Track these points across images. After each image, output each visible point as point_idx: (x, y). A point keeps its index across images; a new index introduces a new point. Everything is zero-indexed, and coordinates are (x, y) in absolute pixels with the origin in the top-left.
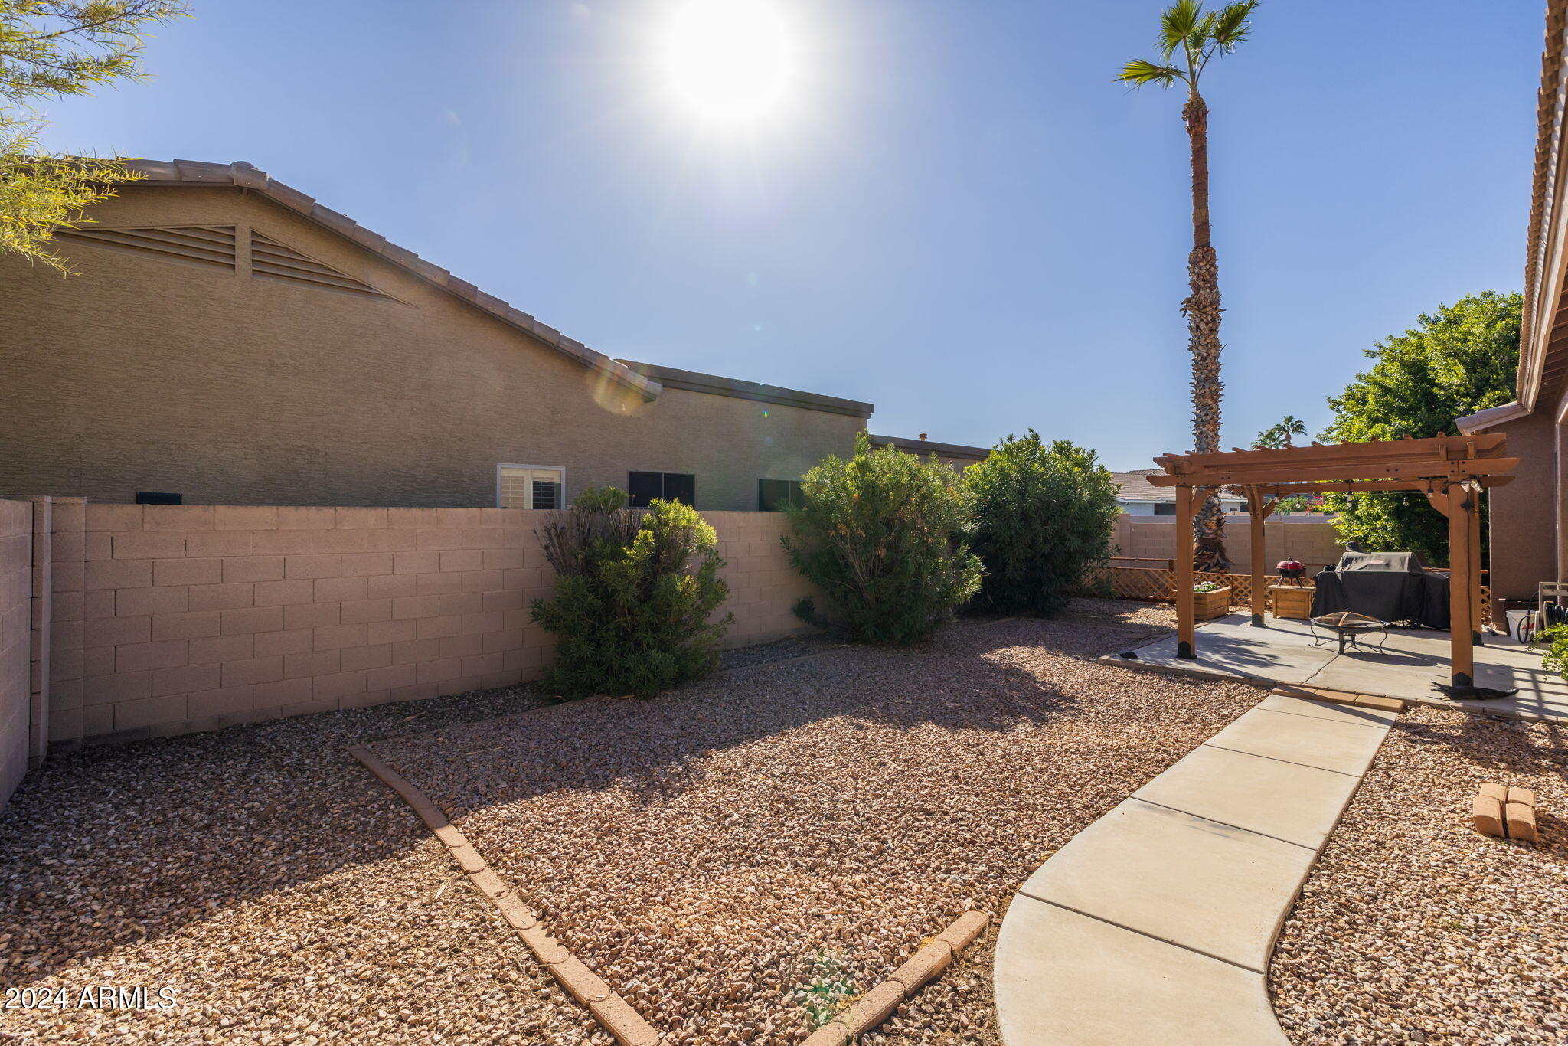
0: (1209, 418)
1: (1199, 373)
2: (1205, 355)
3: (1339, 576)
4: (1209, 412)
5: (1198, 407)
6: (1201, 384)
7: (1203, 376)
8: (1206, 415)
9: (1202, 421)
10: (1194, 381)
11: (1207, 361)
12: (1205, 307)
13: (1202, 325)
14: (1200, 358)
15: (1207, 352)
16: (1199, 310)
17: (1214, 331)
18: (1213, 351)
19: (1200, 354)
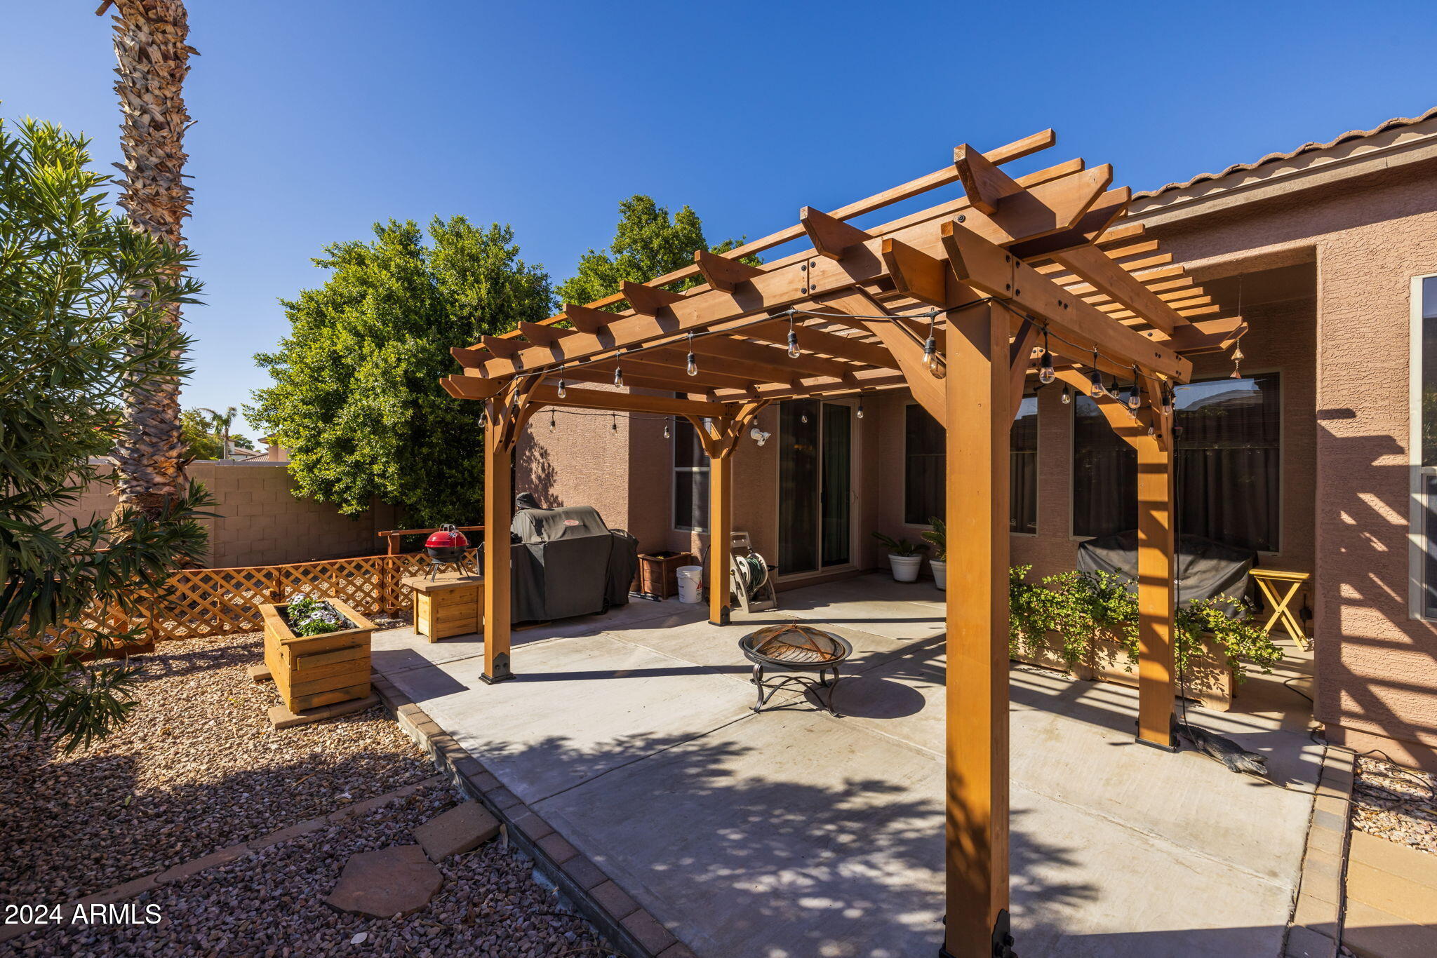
2: (160, 118)
3: (538, 553)
6: (149, 173)
7: (154, 160)
11: (165, 133)
12: (162, 23)
13: (155, 56)
14: (146, 119)
15: (164, 115)
16: (147, 21)
17: (175, 78)
18: (176, 118)
19: (144, 111)
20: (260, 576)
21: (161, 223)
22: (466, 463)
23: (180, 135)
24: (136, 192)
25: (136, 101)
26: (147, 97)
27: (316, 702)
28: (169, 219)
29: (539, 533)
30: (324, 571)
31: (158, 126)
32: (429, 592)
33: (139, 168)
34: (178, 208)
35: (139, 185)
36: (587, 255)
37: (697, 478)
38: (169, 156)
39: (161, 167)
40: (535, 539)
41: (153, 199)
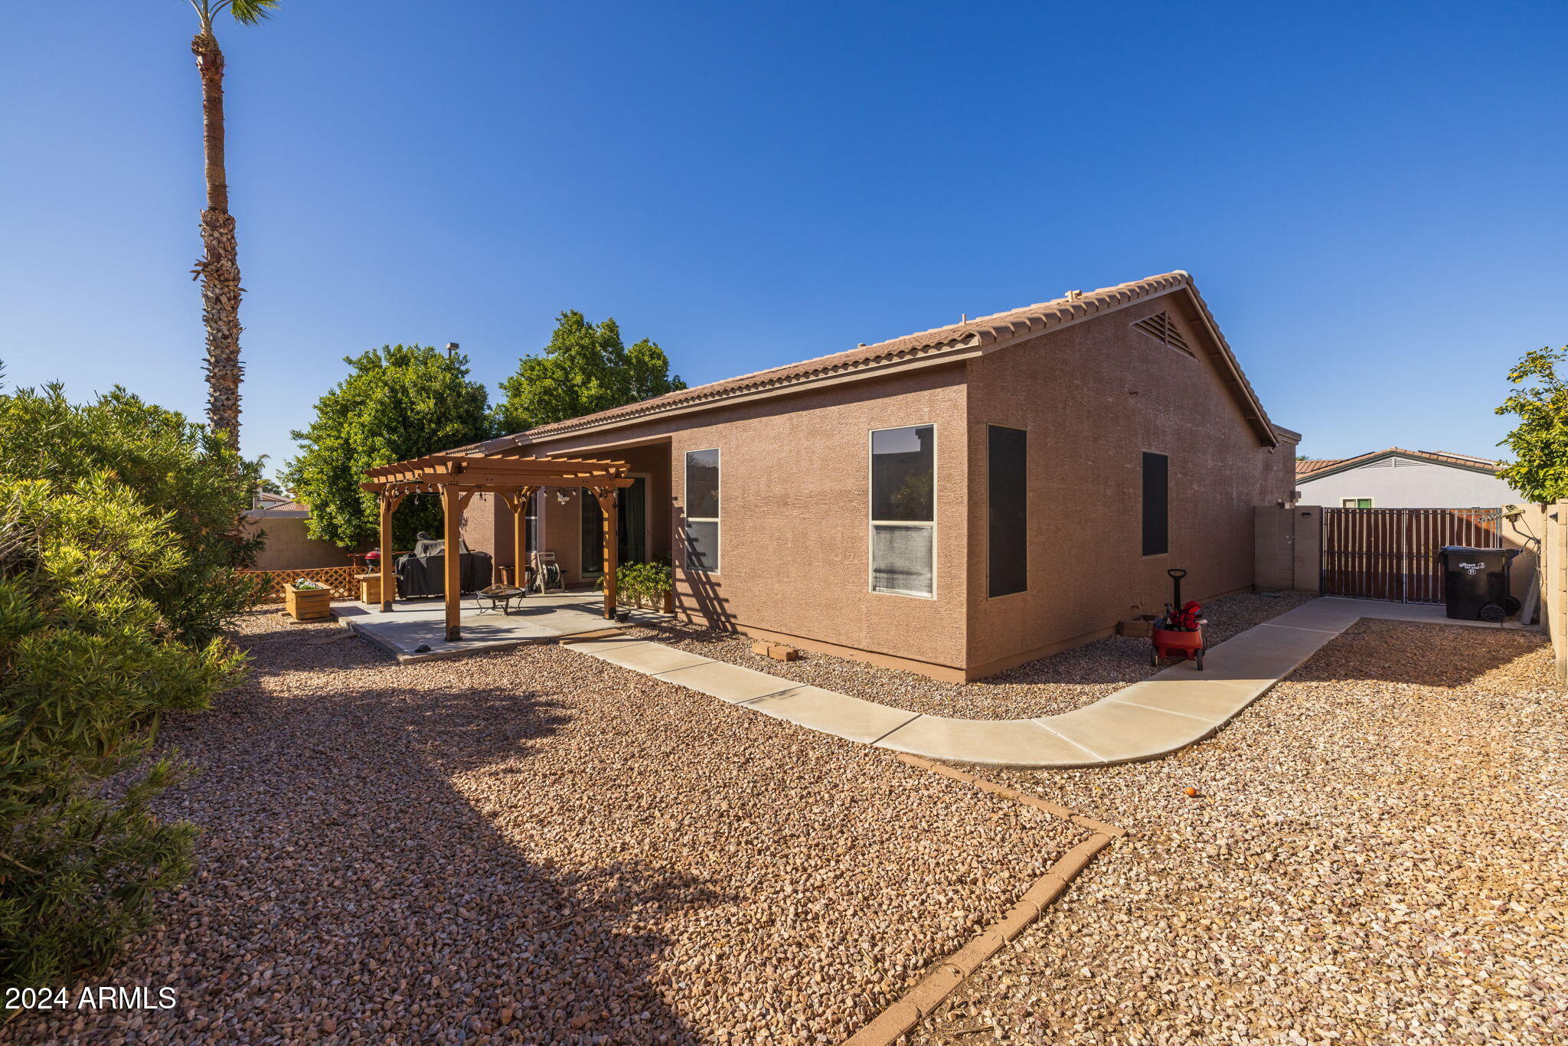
0: (230, 403)
1: (218, 352)
2: (227, 333)
3: (423, 562)
4: (231, 397)
5: (215, 388)
6: (221, 364)
7: (224, 356)
8: (228, 399)
9: (223, 405)
10: (208, 357)
11: (229, 340)
12: (227, 280)
13: (224, 299)
14: (220, 334)
15: (229, 330)
16: (220, 281)
17: (234, 309)
18: (235, 331)
19: (219, 331)
20: (284, 575)
21: (228, 389)
22: (422, 515)
23: (237, 339)
24: (215, 374)
25: (214, 325)
26: (220, 323)
27: (307, 616)
28: (232, 387)
29: (425, 552)
30: (317, 573)
31: (225, 337)
32: (364, 580)
33: (216, 361)
34: (237, 380)
35: (216, 370)
36: (524, 358)
37: (533, 523)
38: (232, 352)
39: (228, 359)
40: (423, 555)
41: (224, 377)
